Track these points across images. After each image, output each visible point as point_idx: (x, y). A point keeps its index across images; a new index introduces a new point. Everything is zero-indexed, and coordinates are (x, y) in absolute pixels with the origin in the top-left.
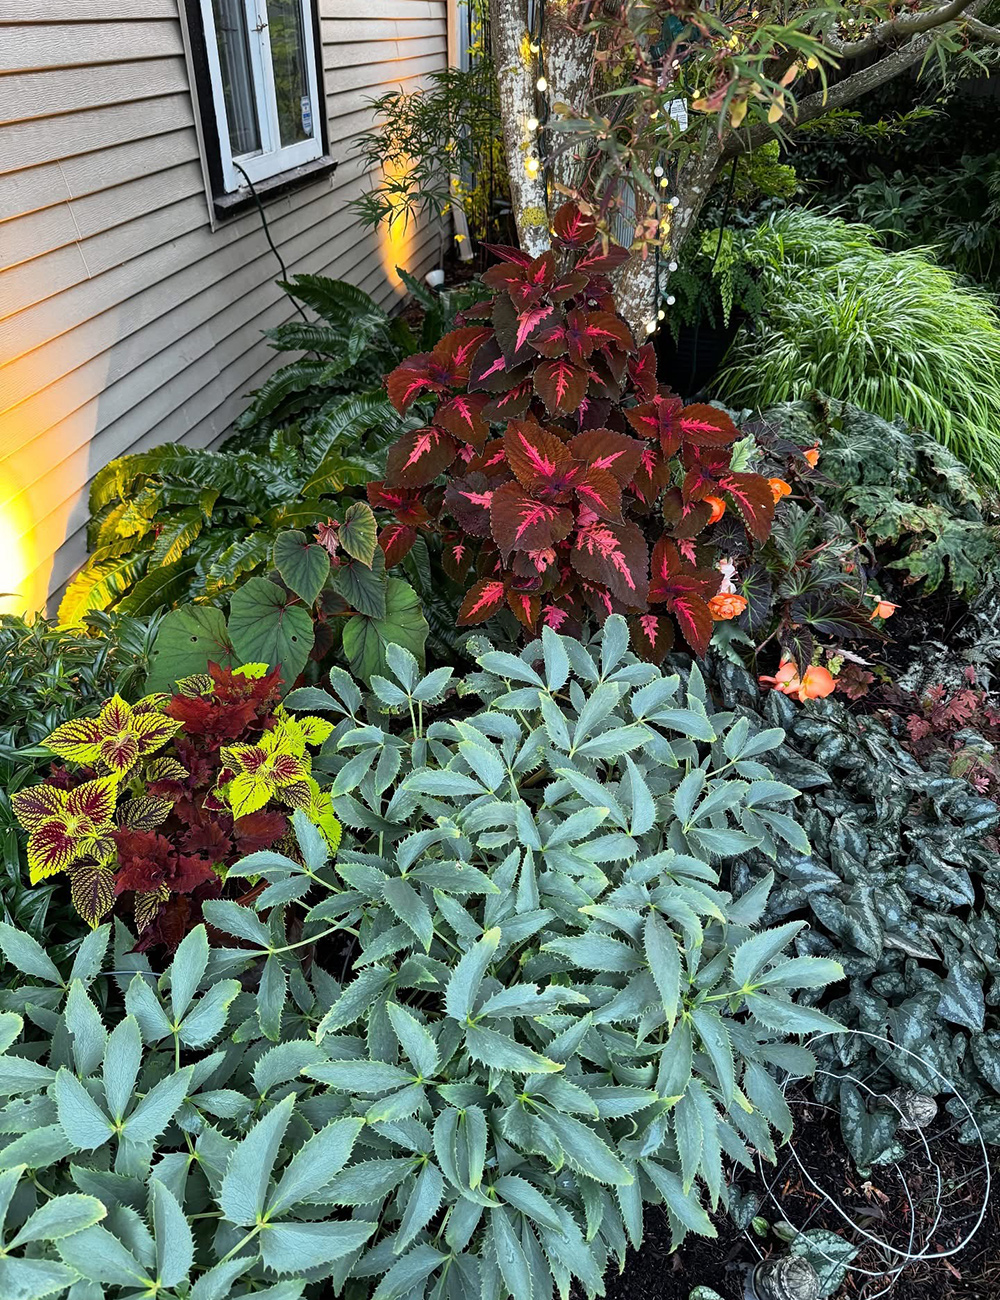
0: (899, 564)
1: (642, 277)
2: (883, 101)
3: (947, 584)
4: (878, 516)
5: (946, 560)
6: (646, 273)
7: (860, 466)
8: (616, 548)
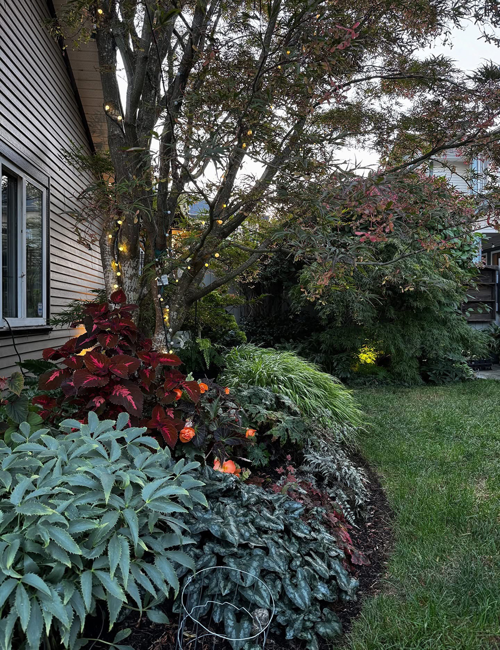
0: (269, 433)
1: (160, 336)
2: (283, 318)
3: (289, 440)
4: (257, 414)
5: (287, 430)
6: (162, 334)
7: (249, 397)
8: (129, 394)
